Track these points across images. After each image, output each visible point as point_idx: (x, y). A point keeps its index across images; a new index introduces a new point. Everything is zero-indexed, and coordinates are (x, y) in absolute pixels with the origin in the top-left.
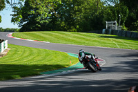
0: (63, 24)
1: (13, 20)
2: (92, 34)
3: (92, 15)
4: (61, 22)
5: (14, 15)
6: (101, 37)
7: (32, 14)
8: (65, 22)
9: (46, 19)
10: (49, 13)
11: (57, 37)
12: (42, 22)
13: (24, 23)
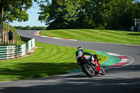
0: (91, 22)
1: (40, 19)
2: (121, 32)
3: (120, 12)
4: (89, 20)
5: (41, 13)
6: (130, 34)
7: (60, 12)
8: (93, 19)
9: (73, 17)
10: (77, 11)
11: (84, 35)
12: (69, 20)
13: (51, 21)
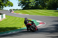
0: (40, 7)
6: (56, 11)
